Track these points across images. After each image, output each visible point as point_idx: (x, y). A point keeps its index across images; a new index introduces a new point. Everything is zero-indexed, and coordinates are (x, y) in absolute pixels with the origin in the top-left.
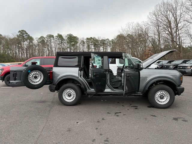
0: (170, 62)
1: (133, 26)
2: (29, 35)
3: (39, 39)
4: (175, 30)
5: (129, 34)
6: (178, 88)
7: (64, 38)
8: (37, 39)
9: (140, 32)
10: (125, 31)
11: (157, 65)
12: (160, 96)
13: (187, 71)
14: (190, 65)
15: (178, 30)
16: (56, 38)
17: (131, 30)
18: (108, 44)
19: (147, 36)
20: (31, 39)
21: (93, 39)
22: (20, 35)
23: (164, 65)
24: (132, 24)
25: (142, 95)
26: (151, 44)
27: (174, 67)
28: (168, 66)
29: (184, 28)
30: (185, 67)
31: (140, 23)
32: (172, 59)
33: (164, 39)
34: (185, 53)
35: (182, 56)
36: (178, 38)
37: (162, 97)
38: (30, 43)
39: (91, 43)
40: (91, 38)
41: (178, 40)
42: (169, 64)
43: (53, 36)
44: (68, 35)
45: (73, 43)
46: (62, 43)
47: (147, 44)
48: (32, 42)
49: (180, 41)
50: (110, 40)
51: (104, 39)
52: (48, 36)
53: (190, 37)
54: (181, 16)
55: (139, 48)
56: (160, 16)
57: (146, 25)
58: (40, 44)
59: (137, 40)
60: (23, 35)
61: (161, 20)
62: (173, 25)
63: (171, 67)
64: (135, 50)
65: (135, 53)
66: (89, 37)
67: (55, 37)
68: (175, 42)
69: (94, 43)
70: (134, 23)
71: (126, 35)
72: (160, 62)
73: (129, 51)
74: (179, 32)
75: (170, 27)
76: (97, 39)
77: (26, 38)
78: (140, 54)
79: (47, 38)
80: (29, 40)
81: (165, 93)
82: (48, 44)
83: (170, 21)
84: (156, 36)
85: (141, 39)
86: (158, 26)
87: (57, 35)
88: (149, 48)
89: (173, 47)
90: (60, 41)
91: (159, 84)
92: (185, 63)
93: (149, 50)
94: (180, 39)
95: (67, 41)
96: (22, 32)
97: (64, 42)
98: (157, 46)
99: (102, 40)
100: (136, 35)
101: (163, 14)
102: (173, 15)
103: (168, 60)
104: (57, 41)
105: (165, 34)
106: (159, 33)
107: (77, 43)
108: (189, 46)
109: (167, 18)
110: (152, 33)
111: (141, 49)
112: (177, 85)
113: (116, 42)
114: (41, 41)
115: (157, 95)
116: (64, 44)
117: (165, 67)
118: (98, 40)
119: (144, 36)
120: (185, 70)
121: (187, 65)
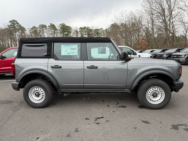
0: (163, 51)
1: (127, 14)
2: (20, 25)
3: (31, 29)
4: (169, 18)
5: (123, 23)
6: (176, 83)
7: (57, 27)
8: (29, 29)
9: (133, 21)
10: (118, 20)
11: (150, 54)
12: (152, 94)
13: (181, 59)
14: (185, 54)
15: (172, 18)
16: (49, 28)
17: (124, 18)
18: (102, 33)
19: (140, 25)
20: (23, 29)
21: (87, 29)
22: (11, 25)
23: (157, 54)
24: (125, 12)
25: (130, 92)
26: (145, 33)
27: (168, 56)
28: (161, 55)
29: (178, 16)
30: (178, 56)
31: (133, 11)
32: (165, 48)
33: (158, 28)
34: (178, 42)
35: (175, 45)
36: (171, 26)
37: (155, 95)
38: (22, 33)
39: (85, 32)
40: (85, 27)
41: (172, 28)
42: (162, 53)
43: (45, 26)
44: (60, 24)
45: (66, 33)
46: (54, 33)
47: (140, 33)
48: (24, 33)
49: (174, 29)
50: (104, 29)
51: (97, 28)
52: (40, 26)
53: (183, 25)
54: (175, 3)
55: (133, 38)
56: (153, 4)
57: (140, 13)
58: (33, 34)
59: (131, 29)
60: (14, 25)
61: (155, 8)
62: (167, 13)
63: (165, 56)
64: (128, 40)
65: (129, 42)
66: (83, 27)
67: (47, 27)
68: (169, 30)
69: (88, 33)
70: (127, 11)
71: (120, 25)
72: (153, 51)
73: (123, 40)
74: (173, 20)
75: (164, 15)
76: (91, 28)
77: (18, 28)
78: (134, 43)
79: (39, 28)
80: (21, 30)
81: (159, 89)
82: (41, 34)
83: (164, 9)
84: (149, 24)
85: (135, 28)
86: (152, 14)
87: (50, 25)
88: (142, 37)
89: (166, 35)
90: (53, 30)
91: (152, 78)
92: (179, 52)
93: (143, 39)
94: (174, 28)
95: (60, 31)
96: (13, 22)
97: (57, 32)
98: (151, 35)
99: (96, 29)
100: (129, 24)
101: (157, 1)
102: (167, 2)
103: (161, 49)
104: (50, 31)
105: (158, 22)
106: (153, 22)
107: (70, 33)
108: (182, 35)
109: (161, 6)
110: (146, 22)
111: (135, 38)
112: (174, 79)
113: (110, 31)
114: (33, 31)
115: (148, 93)
116: (57, 34)
117: (159, 56)
118: (92, 30)
119: (138, 25)
120: (179, 59)
121: (181, 53)
